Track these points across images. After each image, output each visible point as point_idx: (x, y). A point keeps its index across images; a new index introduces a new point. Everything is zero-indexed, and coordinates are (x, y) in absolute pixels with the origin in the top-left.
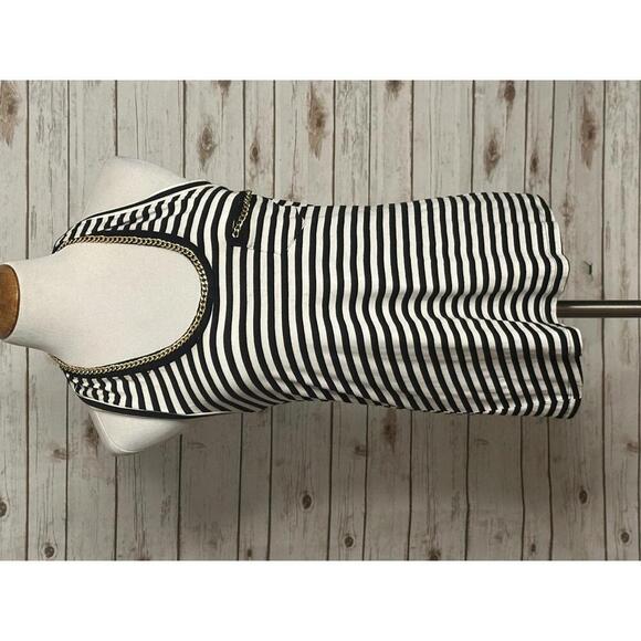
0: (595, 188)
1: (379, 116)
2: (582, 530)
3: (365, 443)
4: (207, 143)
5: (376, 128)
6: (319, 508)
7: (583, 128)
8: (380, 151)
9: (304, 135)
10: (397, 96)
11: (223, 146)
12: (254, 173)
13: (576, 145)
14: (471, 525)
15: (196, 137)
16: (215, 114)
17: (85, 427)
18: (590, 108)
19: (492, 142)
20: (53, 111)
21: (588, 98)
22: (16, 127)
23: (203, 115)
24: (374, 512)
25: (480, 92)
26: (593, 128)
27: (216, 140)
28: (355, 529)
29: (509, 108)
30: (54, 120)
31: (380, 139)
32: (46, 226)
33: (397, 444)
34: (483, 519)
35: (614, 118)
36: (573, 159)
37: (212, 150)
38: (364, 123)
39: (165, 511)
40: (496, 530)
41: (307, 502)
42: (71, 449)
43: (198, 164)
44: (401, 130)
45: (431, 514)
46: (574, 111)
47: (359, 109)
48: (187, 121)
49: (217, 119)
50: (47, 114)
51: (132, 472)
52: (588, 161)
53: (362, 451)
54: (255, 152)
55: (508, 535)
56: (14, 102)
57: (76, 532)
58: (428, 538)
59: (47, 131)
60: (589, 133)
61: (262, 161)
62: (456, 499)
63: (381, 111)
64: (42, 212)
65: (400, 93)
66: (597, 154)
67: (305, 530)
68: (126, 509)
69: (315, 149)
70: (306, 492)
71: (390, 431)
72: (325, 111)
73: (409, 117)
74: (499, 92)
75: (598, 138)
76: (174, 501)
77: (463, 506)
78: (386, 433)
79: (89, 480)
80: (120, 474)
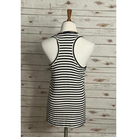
0: (86, 131)
1: (100, 92)
2: (23, 128)
3: (41, 88)
4: (96, 60)
5: (98, 91)
6: (29, 79)
8: (94, 92)
9: (97, 78)
10: (104, 95)
11: (96, 63)
12: (91, 69)
13: (94, 128)
14: (25, 107)
15: (97, 59)
17: (45, 37)
18: (101, 130)
20: (102, 33)
21: (103, 130)
22: (99, 27)
23: (101, 60)
24: (28, 89)
25: (104, 110)
26: (97, 131)
28: (25, 86)
29: (101, 116)
30: (101, 33)
31: (96, 92)
32: (81, 31)
33: (41, 94)
34: (26, 110)
35: (99, 135)
36: (92, 127)
38: (99, 89)
39: (29, 51)
40: (24, 112)
41: (30, 77)
42: (41, 34)
43: (92, 59)
44: (97, 96)
45: (27, 100)
46: (101, 127)
47: (102, 88)
48: (100, 57)
49: (100, 62)
50: (102, 32)
51: (37, 45)
52: (91, 130)
53: (39, 87)
54: (94, 69)
55: (23, 114)
56: (104, 26)
57: (26, 35)
58: (23, 99)
59: (99, 32)
60: (97, 130)
62: (30, 104)
63: (101, 92)
64: (84, 30)
66: (92, 131)
67: (25, 77)
68: (30, 44)
69: (95, 80)
70: (32, 77)
71: (43, 92)
72: (101, 82)
73: (100, 97)
74: (104, 114)
75: (96, 132)
76: (31, 53)
77: (29, 106)
78: (42, 92)
79: (36, 38)
80: (37, 43)
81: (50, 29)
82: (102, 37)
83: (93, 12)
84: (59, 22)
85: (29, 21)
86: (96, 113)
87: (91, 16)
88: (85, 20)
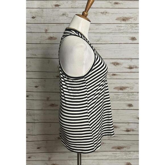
0: (107, 149)
1: (122, 102)
2: (31, 148)
3: (50, 99)
4: (116, 64)
6: (35, 90)
7: (120, 147)
8: (115, 102)
9: (118, 86)
10: (127, 106)
11: (116, 67)
12: (110, 74)
13: (116, 145)
14: (32, 123)
15: (117, 61)
16: (123, 66)
17: (52, 36)
18: (124, 148)
19: (117, 127)
20: (123, 29)
21: (127, 148)
22: (119, 21)
23: (123, 63)
24: (34, 102)
25: (128, 124)
27: (117, 66)
28: (30, 98)
29: (124, 131)
30: (121, 30)
31: (118, 102)
32: (97, 28)
33: (50, 107)
34: (33, 126)
35: (122, 153)
36: (113, 145)
37: (115, 65)
38: (121, 99)
39: (33, 55)
40: (31, 129)
41: (36, 87)
42: (47, 33)
43: (112, 62)
44: (119, 107)
45: (34, 114)
46: (124, 145)
47: (124, 98)
48: (121, 60)
49: (122, 66)
50: (123, 28)
51: (42, 47)
52: (113, 148)
53: (48, 99)
54: (114, 75)
55: (29, 132)
56: (125, 21)
58: (29, 114)
59: (119, 28)
60: (119, 148)
61: (112, 76)
62: (37, 120)
64: (101, 27)
65: (128, 107)
66: (114, 150)
67: (30, 86)
68: (34, 46)
69: (115, 88)
70: (38, 86)
71: (52, 105)
72: (124, 90)
73: (122, 109)
74: (128, 128)
75: (118, 150)
76: (36, 57)
77: (36, 122)
78: (52, 104)
79: (40, 37)
80: (42, 45)
81: (58, 26)
82: (123, 34)
83: (111, 3)
84: (69, 16)
85: (32, 16)
86: (118, 128)
87: (109, 7)
88: (102, 13)
